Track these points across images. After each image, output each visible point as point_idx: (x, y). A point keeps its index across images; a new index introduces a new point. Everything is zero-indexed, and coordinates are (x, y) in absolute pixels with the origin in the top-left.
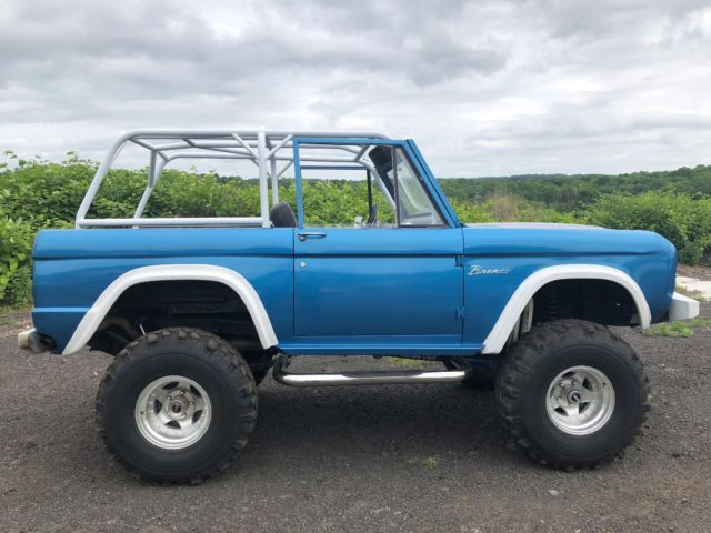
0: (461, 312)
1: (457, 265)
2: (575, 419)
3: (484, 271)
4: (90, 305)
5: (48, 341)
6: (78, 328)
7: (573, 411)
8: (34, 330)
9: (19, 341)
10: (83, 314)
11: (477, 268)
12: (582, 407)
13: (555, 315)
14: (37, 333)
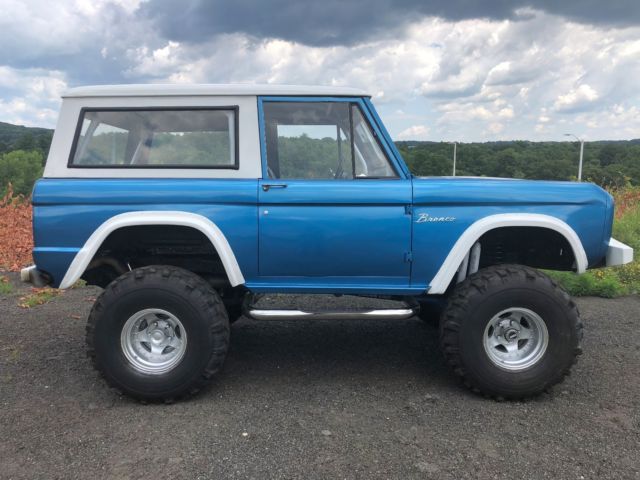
0: (410, 256)
1: (406, 213)
2: (514, 355)
3: (431, 219)
4: (81, 245)
5: (47, 276)
6: (72, 266)
7: (512, 348)
8: (34, 267)
9: (22, 275)
10: (75, 254)
11: (424, 216)
12: (521, 344)
13: (500, 260)
14: (38, 269)
